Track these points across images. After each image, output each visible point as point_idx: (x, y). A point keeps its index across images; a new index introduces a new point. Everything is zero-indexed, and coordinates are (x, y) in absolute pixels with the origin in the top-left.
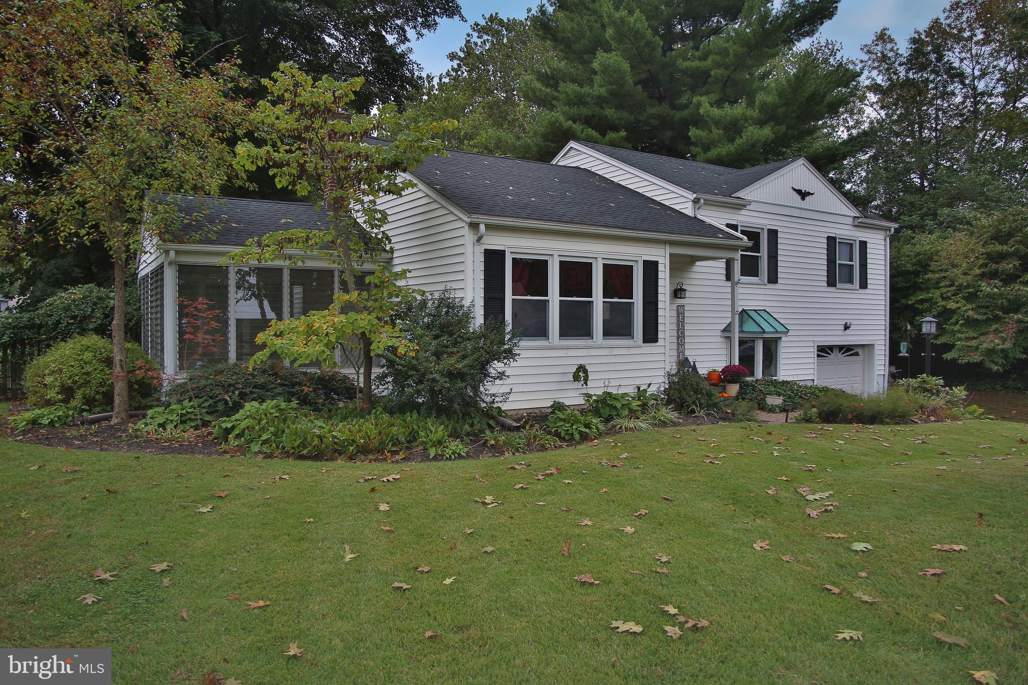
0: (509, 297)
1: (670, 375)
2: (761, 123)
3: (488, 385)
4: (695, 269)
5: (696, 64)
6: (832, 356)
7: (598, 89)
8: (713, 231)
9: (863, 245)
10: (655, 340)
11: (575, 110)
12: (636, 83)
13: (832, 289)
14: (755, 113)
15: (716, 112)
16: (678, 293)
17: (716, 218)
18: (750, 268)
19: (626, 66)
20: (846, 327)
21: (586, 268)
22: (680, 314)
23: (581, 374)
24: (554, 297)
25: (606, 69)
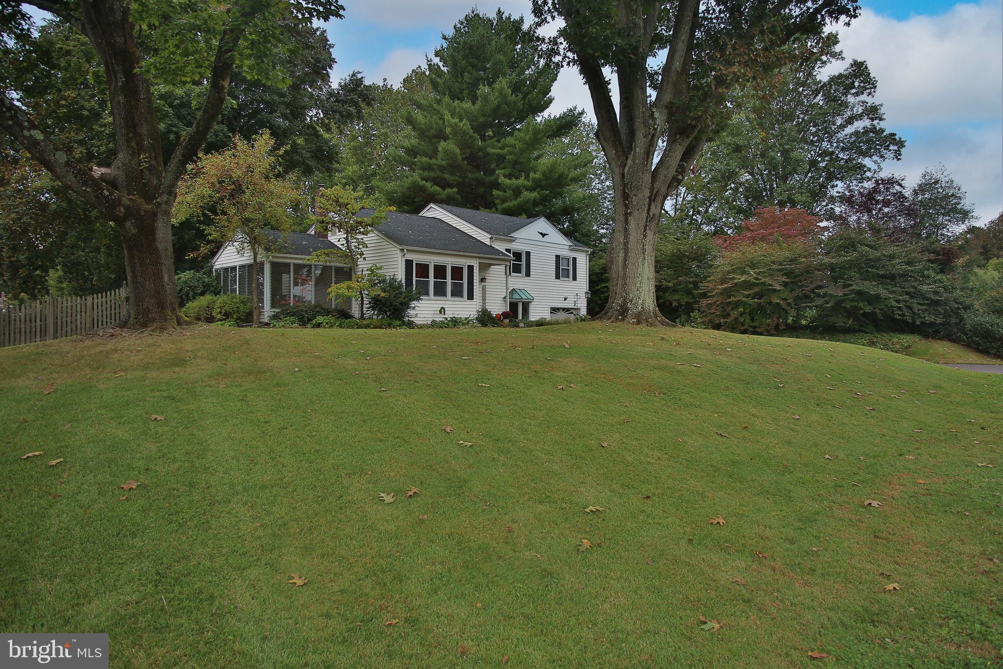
0: (414, 279)
1: (478, 312)
2: (532, 189)
3: (409, 311)
4: (491, 269)
5: (498, 151)
6: (559, 313)
7: (440, 161)
8: (499, 252)
9: (575, 259)
10: (472, 299)
11: (426, 174)
12: (463, 159)
13: (558, 280)
14: (530, 183)
15: (507, 181)
16: (483, 280)
17: (501, 247)
18: (517, 269)
19: (458, 151)
20: (565, 299)
21: (444, 268)
22: (484, 290)
23: (442, 310)
24: (432, 279)
25: (445, 151)
